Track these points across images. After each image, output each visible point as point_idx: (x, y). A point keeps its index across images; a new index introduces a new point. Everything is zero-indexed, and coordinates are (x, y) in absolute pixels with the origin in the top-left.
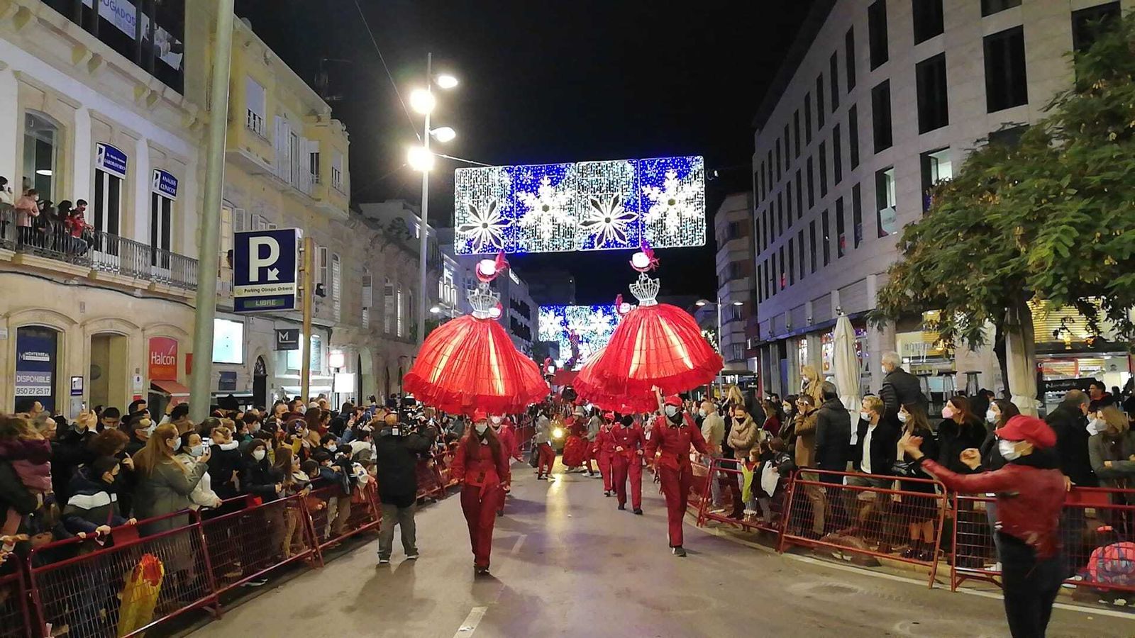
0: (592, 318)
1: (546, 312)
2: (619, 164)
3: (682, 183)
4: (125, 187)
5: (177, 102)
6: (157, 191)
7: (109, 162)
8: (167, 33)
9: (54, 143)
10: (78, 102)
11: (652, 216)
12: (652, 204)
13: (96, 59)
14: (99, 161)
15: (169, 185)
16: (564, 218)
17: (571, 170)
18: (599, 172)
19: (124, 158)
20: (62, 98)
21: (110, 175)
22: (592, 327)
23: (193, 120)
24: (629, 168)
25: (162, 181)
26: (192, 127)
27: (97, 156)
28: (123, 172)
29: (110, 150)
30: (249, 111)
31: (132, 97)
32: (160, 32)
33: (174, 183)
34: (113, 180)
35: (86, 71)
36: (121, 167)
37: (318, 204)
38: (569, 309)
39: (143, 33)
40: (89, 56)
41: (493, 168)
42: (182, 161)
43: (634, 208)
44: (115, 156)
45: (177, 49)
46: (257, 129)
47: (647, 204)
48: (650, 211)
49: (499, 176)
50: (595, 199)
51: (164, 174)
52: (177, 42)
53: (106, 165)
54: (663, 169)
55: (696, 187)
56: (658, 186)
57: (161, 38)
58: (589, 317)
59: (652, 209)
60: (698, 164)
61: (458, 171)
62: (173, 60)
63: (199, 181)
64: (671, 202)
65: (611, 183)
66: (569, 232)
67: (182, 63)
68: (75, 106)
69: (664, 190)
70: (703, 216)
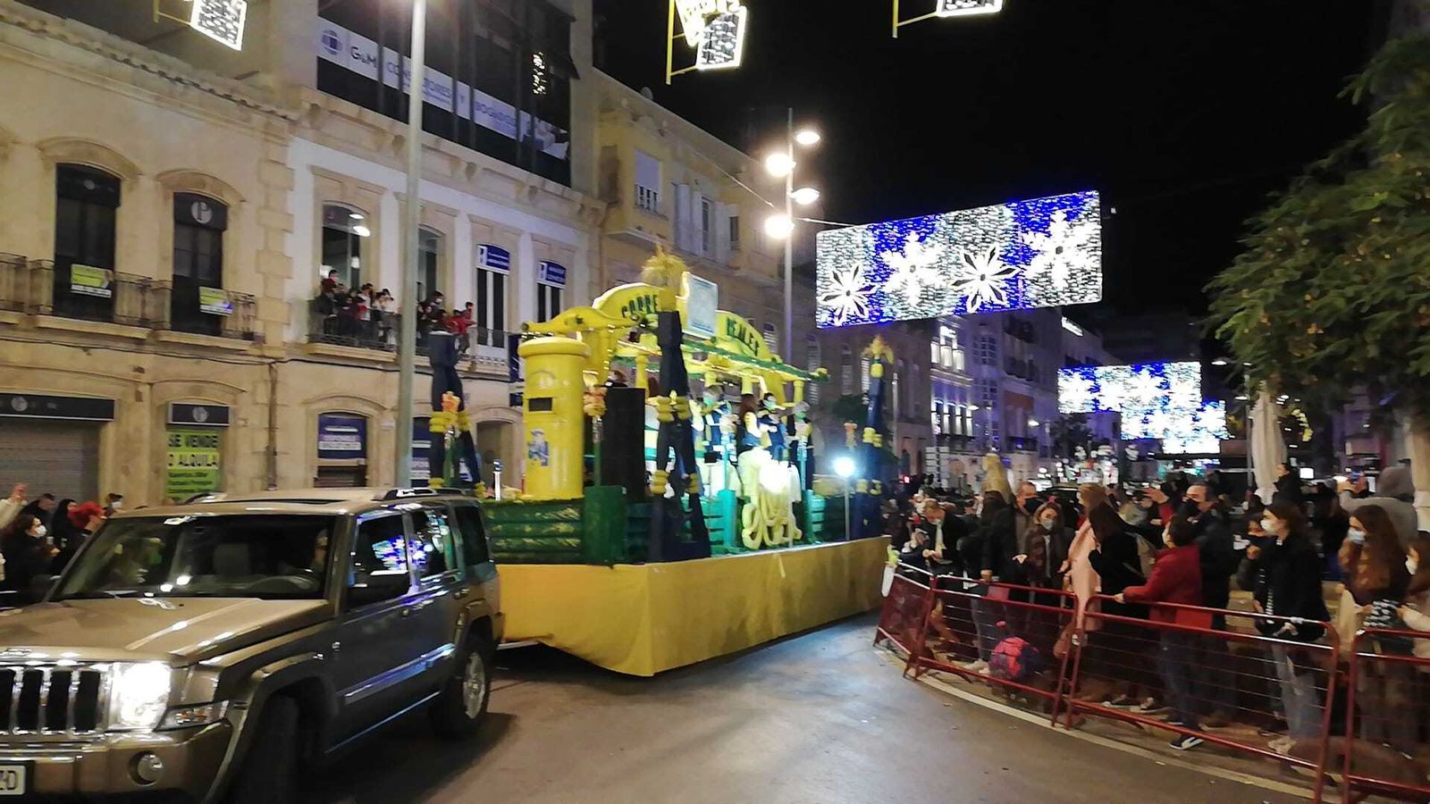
0: (1134, 381)
1: (1070, 374)
2: (995, 210)
3: (1071, 226)
4: (509, 281)
5: (559, 193)
6: (544, 282)
7: (491, 261)
8: (550, 125)
9: (437, 253)
10: (456, 210)
11: (1034, 269)
12: (1035, 254)
13: (471, 168)
14: (481, 261)
15: (555, 274)
16: (935, 279)
17: (942, 222)
18: (974, 222)
19: (507, 254)
20: (439, 209)
21: (494, 273)
22: (1134, 393)
23: (579, 207)
24: (1008, 213)
25: (549, 272)
26: (580, 212)
27: (479, 256)
28: (506, 268)
29: (492, 249)
30: (642, 188)
31: (513, 196)
32: (542, 126)
33: (561, 272)
34: (498, 278)
35: (465, 179)
36: (505, 264)
37: (737, 273)
38: (1100, 371)
39: (524, 131)
40: (464, 166)
41: (855, 227)
42: (571, 249)
43: (1013, 261)
44: (498, 255)
45: (560, 139)
46: (652, 206)
47: (1027, 255)
48: (1032, 263)
49: (861, 236)
50: (967, 253)
51: (550, 264)
52: (563, 131)
53: (489, 264)
54: (1048, 209)
55: (1089, 229)
56: (1044, 232)
57: (544, 131)
58: (1129, 381)
59: (1034, 261)
60: (1092, 201)
61: (820, 235)
62: (558, 151)
63: (590, 266)
64: (1059, 250)
65: (986, 233)
66: (939, 295)
67: (568, 151)
68: (453, 213)
69: (1049, 235)
70: (1098, 265)
